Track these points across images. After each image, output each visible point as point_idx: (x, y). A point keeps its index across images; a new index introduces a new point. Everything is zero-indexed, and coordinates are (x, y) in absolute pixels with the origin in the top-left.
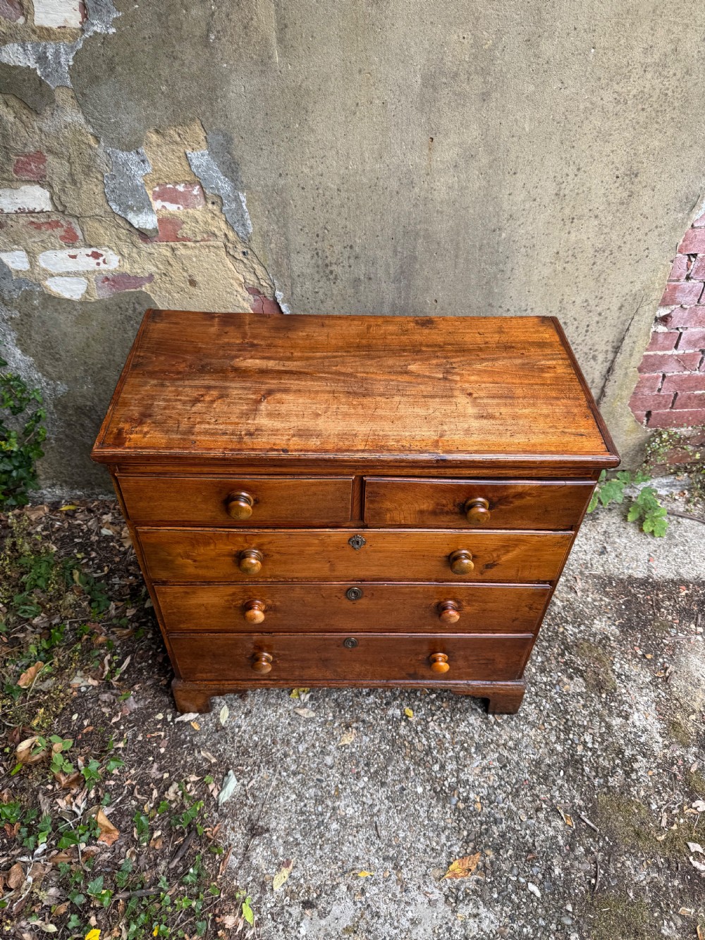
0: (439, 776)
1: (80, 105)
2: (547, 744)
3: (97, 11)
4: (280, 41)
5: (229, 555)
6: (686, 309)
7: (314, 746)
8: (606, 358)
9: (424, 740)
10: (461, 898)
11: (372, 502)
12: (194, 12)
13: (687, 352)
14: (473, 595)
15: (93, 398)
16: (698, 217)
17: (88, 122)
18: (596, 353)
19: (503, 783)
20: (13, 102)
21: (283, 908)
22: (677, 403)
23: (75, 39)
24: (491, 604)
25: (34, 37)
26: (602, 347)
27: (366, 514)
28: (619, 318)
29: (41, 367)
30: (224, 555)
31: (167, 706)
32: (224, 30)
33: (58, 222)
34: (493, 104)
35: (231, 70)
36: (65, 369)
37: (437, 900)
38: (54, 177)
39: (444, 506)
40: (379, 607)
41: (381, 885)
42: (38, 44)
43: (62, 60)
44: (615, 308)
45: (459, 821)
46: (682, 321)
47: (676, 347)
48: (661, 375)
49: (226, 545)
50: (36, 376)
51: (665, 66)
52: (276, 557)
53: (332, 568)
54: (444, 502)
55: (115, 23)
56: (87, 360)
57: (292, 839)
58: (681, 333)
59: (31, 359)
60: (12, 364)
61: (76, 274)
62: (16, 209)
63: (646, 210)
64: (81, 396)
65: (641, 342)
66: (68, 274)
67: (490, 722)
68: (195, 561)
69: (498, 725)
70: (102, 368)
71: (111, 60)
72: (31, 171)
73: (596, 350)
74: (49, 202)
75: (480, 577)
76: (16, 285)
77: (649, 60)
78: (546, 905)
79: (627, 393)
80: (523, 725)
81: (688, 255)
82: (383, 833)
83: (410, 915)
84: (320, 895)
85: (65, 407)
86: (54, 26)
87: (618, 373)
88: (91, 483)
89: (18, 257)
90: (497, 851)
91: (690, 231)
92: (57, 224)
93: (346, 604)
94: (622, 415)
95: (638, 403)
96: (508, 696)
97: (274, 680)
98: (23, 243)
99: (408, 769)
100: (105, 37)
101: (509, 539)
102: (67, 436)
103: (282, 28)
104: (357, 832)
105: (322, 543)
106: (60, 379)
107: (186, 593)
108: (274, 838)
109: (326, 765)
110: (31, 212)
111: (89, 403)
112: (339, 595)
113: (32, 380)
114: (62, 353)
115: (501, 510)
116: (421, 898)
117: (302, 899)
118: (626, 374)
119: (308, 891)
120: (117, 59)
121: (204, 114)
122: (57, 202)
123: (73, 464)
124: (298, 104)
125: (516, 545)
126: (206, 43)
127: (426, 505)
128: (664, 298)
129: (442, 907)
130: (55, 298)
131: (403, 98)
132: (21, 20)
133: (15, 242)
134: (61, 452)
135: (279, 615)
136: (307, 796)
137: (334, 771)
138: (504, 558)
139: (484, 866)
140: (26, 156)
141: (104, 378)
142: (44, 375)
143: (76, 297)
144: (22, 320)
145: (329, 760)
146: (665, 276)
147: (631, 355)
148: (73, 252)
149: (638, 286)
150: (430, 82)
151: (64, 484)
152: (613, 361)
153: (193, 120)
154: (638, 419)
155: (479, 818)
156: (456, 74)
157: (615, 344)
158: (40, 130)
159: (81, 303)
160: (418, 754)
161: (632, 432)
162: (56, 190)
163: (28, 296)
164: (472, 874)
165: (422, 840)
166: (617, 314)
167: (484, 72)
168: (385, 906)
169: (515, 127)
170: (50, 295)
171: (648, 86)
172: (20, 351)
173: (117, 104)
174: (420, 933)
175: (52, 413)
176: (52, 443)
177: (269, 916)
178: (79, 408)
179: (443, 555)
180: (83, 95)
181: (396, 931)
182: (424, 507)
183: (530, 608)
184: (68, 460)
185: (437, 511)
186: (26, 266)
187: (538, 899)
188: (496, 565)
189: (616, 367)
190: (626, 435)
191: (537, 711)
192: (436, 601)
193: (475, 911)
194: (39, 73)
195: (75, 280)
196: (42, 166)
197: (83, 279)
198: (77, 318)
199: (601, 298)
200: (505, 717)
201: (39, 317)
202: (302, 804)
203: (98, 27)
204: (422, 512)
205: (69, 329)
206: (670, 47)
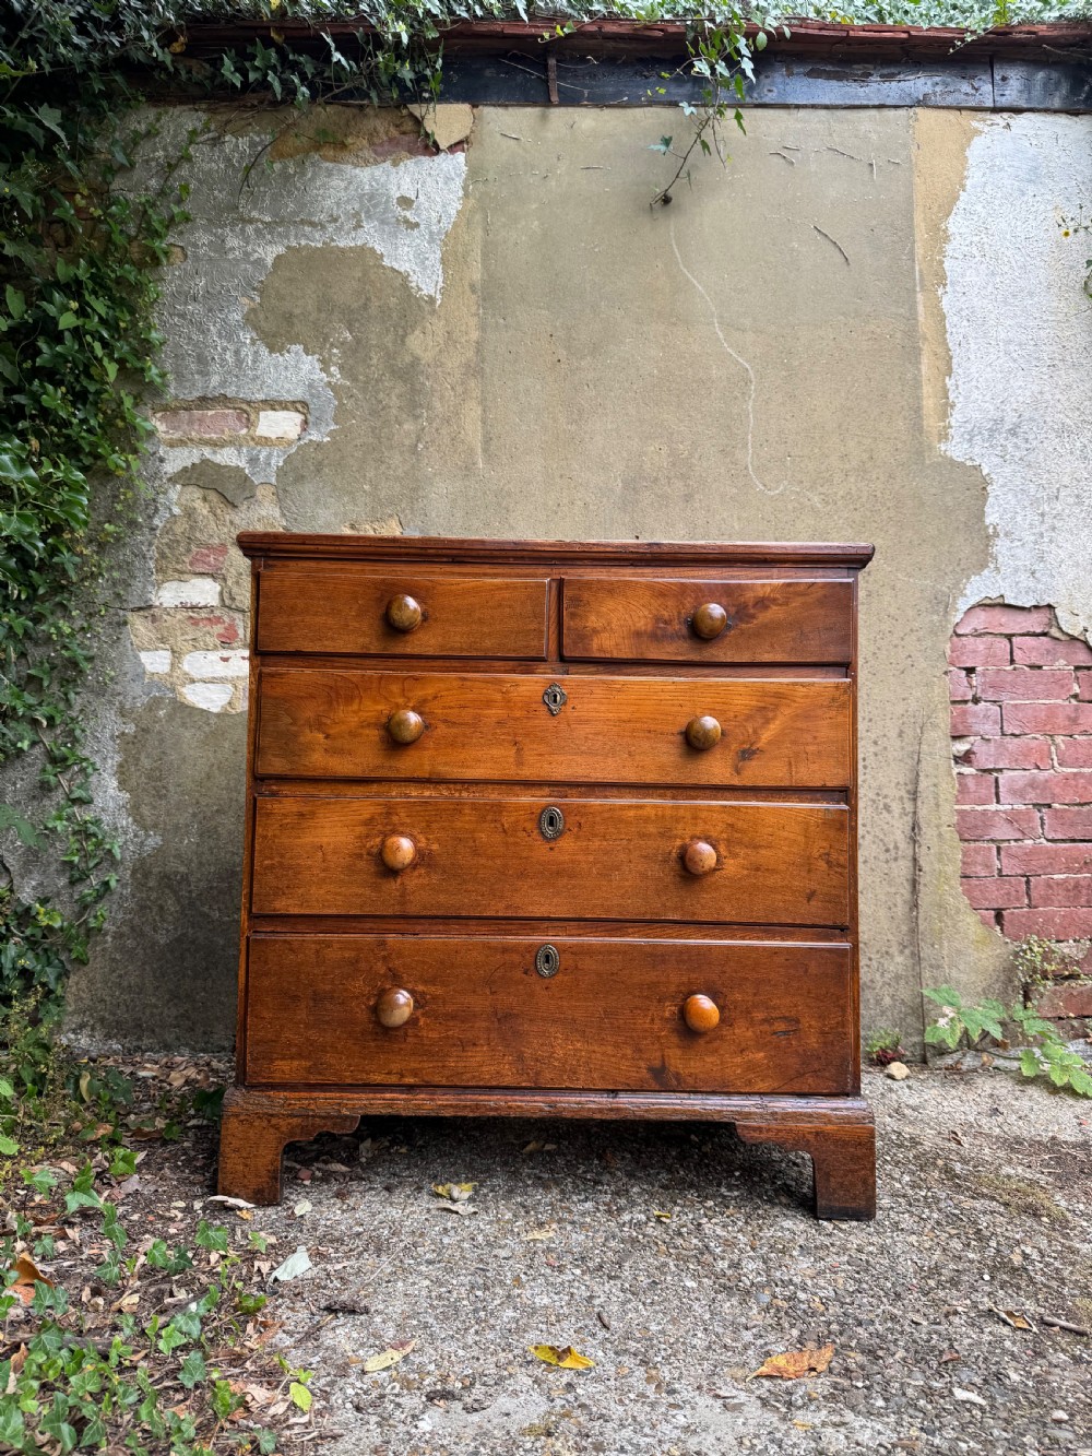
0: (729, 1272)
1: (280, 500)
2: (944, 1250)
3: (315, 424)
4: (485, 451)
5: (376, 725)
6: (989, 740)
7: (473, 1239)
8: (904, 808)
9: (695, 1241)
10: (800, 1402)
11: (573, 616)
12: (406, 426)
13: (1015, 807)
14: (732, 826)
15: (191, 861)
16: (958, 620)
17: (284, 515)
18: (888, 801)
19: (865, 1286)
20: (213, 496)
21: (382, 1396)
22: (1034, 894)
23: (289, 445)
24: (763, 852)
25: (252, 443)
26: (892, 792)
27: (566, 641)
28: (902, 748)
29: (134, 810)
30: (369, 725)
31: (196, 1197)
32: (433, 441)
33: (220, 618)
34: (697, 505)
35: (435, 475)
36: (168, 814)
37: (743, 1404)
38: (232, 570)
39: (666, 622)
40: (591, 858)
41: (612, 1382)
42: (253, 449)
43: (273, 462)
44: (893, 734)
45: (780, 1318)
46: (992, 759)
47: (998, 802)
48: (994, 846)
49: (375, 702)
50: (125, 821)
51: (865, 471)
52: (442, 730)
53: (520, 763)
54: (666, 614)
55: (330, 434)
56: (201, 799)
57: (415, 1322)
58: (997, 780)
59: (128, 795)
60: (99, 802)
61: (222, 680)
62: (177, 603)
63: (892, 611)
64: (175, 857)
65: (944, 786)
66: (213, 681)
67: (824, 1228)
68: (327, 737)
69: (841, 1230)
70: (217, 811)
71: (320, 463)
72: (209, 564)
73: (886, 797)
74: (217, 597)
75: (736, 782)
76: (146, 690)
77: (847, 466)
78: (1004, 1415)
79: (953, 869)
80: (892, 1232)
81: (965, 669)
82: (614, 1324)
83: (681, 1421)
84: (472, 1384)
85: (146, 875)
86: (273, 437)
87: (928, 834)
88: (140, 1026)
89: (160, 657)
90: (871, 1353)
91: (955, 638)
92: (219, 620)
93: (541, 850)
94: (958, 911)
95: (977, 893)
96: (845, 1144)
97: (410, 1088)
98: (172, 641)
99: (665, 1264)
100: (319, 445)
101: (763, 693)
102: (133, 929)
103: (487, 440)
104: (558, 1321)
105: (508, 702)
106: (155, 826)
107: (301, 815)
108: (378, 1319)
109: (495, 1256)
110: (192, 608)
111: (182, 869)
112: (529, 826)
113: (116, 829)
114: (171, 788)
115: (742, 633)
116: (704, 1401)
117: (429, 1389)
118: (940, 835)
119: (444, 1379)
120: (326, 462)
121: (403, 511)
122: (226, 595)
123: (125, 984)
124: (499, 504)
125: (777, 706)
126: (413, 450)
127: (642, 619)
128: (954, 726)
129: (753, 1410)
130: (187, 707)
131: (605, 500)
132: (244, 431)
133: (163, 640)
134: (113, 960)
135: (435, 878)
136: (455, 1282)
137: (511, 1262)
138: (766, 736)
139: (847, 1369)
140: (208, 548)
141: (216, 827)
142: (135, 821)
143: (215, 710)
144: (135, 737)
145: (503, 1253)
146: (944, 692)
147: (937, 805)
148: (226, 654)
149: (913, 705)
150: (632, 485)
151: (98, 1026)
152: (915, 813)
153: (391, 516)
154: (984, 922)
155: (823, 1319)
156: (656, 479)
157: (910, 787)
158: (231, 523)
159: (218, 715)
160: (684, 1252)
161: (984, 943)
162: (229, 583)
163: (155, 703)
164: (818, 1377)
165: (700, 1335)
166: (898, 743)
167: (684, 477)
168: (621, 1409)
169: (723, 526)
170: (182, 703)
171: (854, 488)
172: (115, 784)
173: (317, 501)
174: (708, 1443)
175: (124, 886)
176: (106, 942)
177: (349, 1405)
178: (167, 876)
179: (676, 729)
180: (285, 491)
181: (648, 1440)
182: (641, 625)
183: (828, 862)
184: (120, 976)
185: (659, 632)
186: (167, 668)
187: (981, 1408)
188: (754, 752)
189: (923, 825)
190: (977, 949)
191: (917, 1219)
192: (678, 843)
193: (836, 1419)
194: (247, 471)
195: (218, 687)
196: (221, 559)
197: (230, 686)
198: (207, 737)
199: (870, 720)
200: (854, 1223)
201: (160, 733)
202: (443, 1290)
203: (315, 436)
204: (638, 634)
205: (192, 752)
206: (865, 456)
